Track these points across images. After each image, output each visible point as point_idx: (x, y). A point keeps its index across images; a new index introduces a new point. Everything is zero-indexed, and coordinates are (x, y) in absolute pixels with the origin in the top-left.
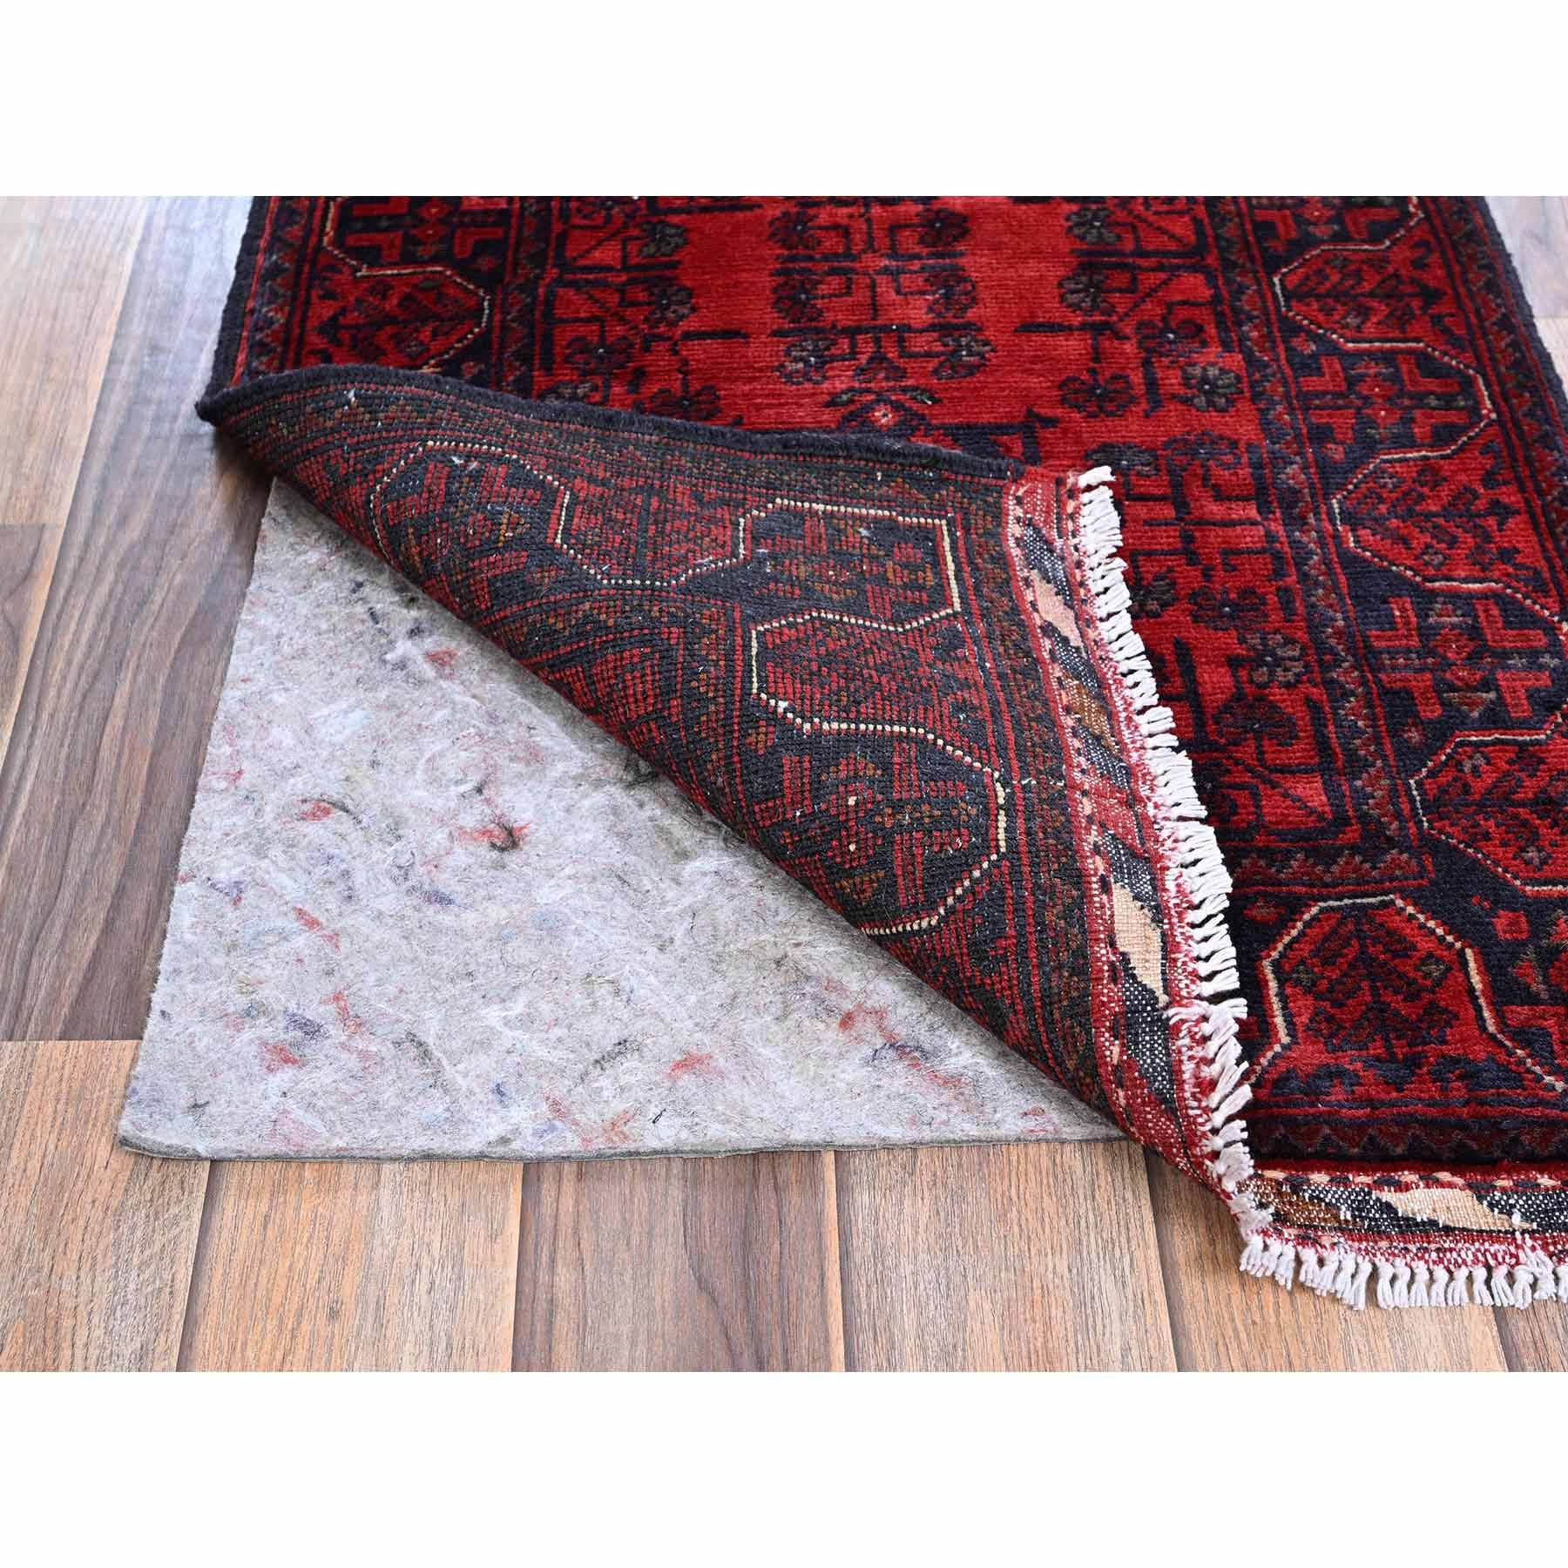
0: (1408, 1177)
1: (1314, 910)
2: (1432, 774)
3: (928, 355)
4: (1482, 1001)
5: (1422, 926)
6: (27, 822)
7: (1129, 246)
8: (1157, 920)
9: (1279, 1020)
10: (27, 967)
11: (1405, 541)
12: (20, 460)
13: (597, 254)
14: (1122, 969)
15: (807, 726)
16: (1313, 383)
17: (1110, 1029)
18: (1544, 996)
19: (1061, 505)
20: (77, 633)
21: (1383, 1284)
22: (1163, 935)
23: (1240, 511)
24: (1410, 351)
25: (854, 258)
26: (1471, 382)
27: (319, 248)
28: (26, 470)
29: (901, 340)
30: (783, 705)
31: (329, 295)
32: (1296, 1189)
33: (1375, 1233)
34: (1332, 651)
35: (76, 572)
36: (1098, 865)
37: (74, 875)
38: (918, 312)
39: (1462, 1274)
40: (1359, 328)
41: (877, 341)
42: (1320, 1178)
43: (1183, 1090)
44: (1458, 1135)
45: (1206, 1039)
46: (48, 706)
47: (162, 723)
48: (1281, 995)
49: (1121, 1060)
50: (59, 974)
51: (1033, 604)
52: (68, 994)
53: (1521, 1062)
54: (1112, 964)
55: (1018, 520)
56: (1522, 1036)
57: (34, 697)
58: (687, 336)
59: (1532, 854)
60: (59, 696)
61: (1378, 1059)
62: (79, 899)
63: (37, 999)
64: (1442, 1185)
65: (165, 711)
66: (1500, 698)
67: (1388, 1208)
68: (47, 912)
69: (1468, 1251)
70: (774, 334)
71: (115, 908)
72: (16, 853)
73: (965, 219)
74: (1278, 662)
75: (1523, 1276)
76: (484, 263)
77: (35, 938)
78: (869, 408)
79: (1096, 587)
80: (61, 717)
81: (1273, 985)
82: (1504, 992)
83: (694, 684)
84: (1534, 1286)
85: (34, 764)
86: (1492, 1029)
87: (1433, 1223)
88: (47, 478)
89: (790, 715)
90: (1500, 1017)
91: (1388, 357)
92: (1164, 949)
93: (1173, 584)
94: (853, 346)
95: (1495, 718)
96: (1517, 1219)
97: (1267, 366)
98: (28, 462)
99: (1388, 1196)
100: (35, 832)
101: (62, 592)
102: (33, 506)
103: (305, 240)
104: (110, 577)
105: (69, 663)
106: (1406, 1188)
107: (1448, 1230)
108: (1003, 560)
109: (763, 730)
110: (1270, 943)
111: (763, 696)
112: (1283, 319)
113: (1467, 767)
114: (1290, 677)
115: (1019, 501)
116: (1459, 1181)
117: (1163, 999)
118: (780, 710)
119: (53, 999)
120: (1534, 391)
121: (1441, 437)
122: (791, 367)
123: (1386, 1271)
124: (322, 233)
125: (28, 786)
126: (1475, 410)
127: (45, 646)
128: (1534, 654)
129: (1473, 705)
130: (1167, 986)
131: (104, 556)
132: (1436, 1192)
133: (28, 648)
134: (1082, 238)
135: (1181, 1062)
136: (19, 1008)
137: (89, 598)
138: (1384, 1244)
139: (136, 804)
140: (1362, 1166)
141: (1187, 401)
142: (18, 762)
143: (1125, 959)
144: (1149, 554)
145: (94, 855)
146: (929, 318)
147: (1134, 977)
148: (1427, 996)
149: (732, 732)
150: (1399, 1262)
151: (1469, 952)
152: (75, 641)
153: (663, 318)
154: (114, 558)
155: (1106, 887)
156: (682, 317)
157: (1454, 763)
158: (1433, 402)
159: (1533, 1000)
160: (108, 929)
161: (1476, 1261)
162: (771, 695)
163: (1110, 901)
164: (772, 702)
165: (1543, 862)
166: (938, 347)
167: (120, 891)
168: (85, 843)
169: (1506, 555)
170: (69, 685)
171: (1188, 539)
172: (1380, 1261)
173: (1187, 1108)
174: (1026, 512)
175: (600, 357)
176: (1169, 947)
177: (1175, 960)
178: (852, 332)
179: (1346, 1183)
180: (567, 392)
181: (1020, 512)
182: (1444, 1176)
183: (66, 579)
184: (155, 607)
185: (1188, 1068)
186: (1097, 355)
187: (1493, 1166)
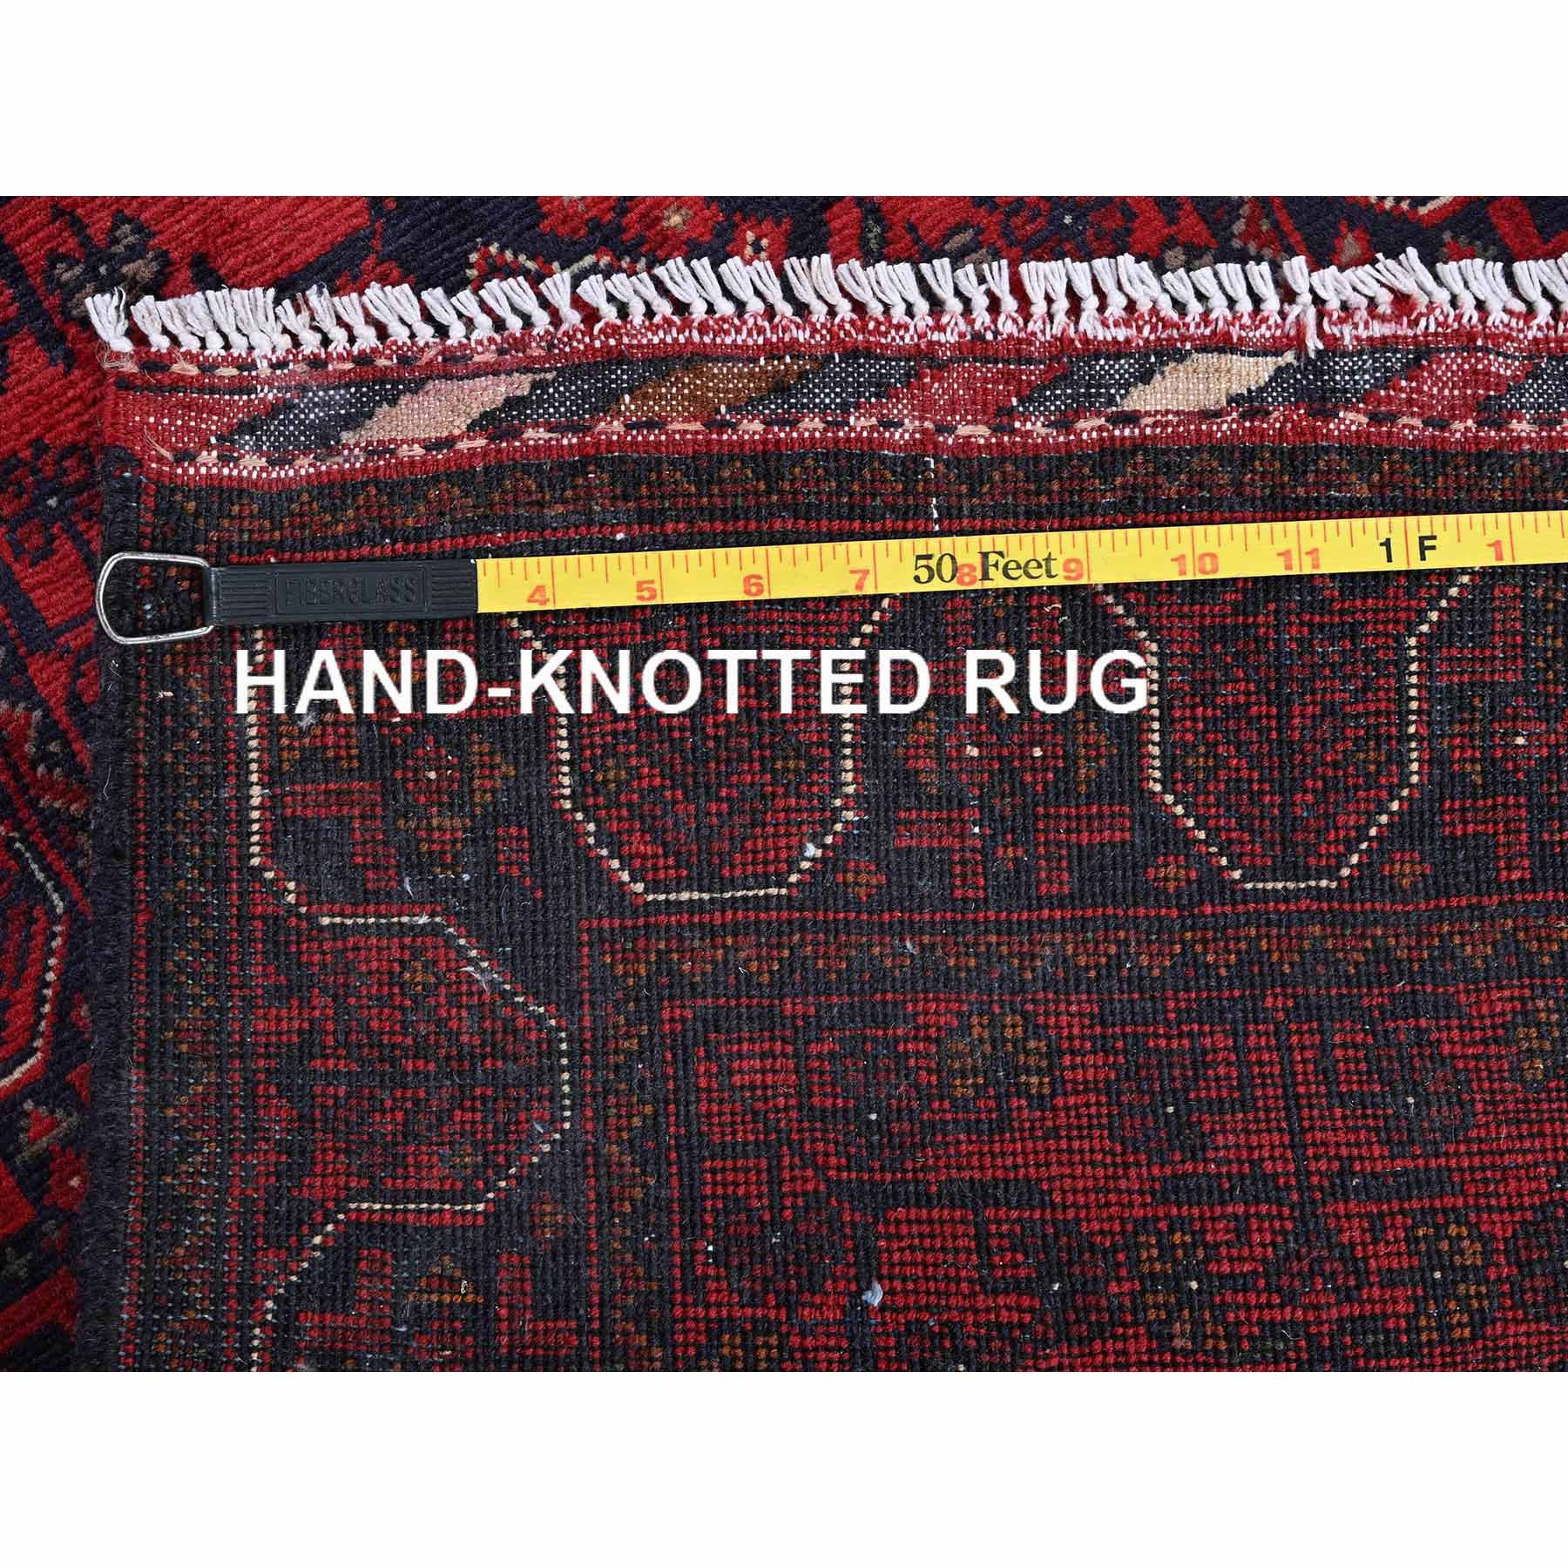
8: (1181, 357)
14: (1250, 404)
15: (850, 815)
17: (1326, 421)
19: (181, 382)
22: (1203, 349)
30: (811, 850)
36: (1088, 426)
43: (1406, 337)
45: (1344, 306)
49: (1365, 413)
51: (429, 446)
54: (1243, 416)
55: (224, 459)
79: (367, 338)
83: (766, 978)
89: (829, 840)
92: (1221, 351)
108: (333, 490)
109: (850, 877)
111: (794, 878)
115: (185, 456)
117: (1289, 357)
118: (819, 853)
130: (1272, 349)
135: (1370, 339)
143: (1234, 400)
147: (1261, 390)
149: (847, 922)
155: (1132, 418)
162: (792, 866)
163: (1148, 414)
164: (805, 865)
173: (1426, 334)
174: (208, 446)
176: (1222, 344)
177: (1240, 338)
181: (209, 458)
185: (1378, 330)
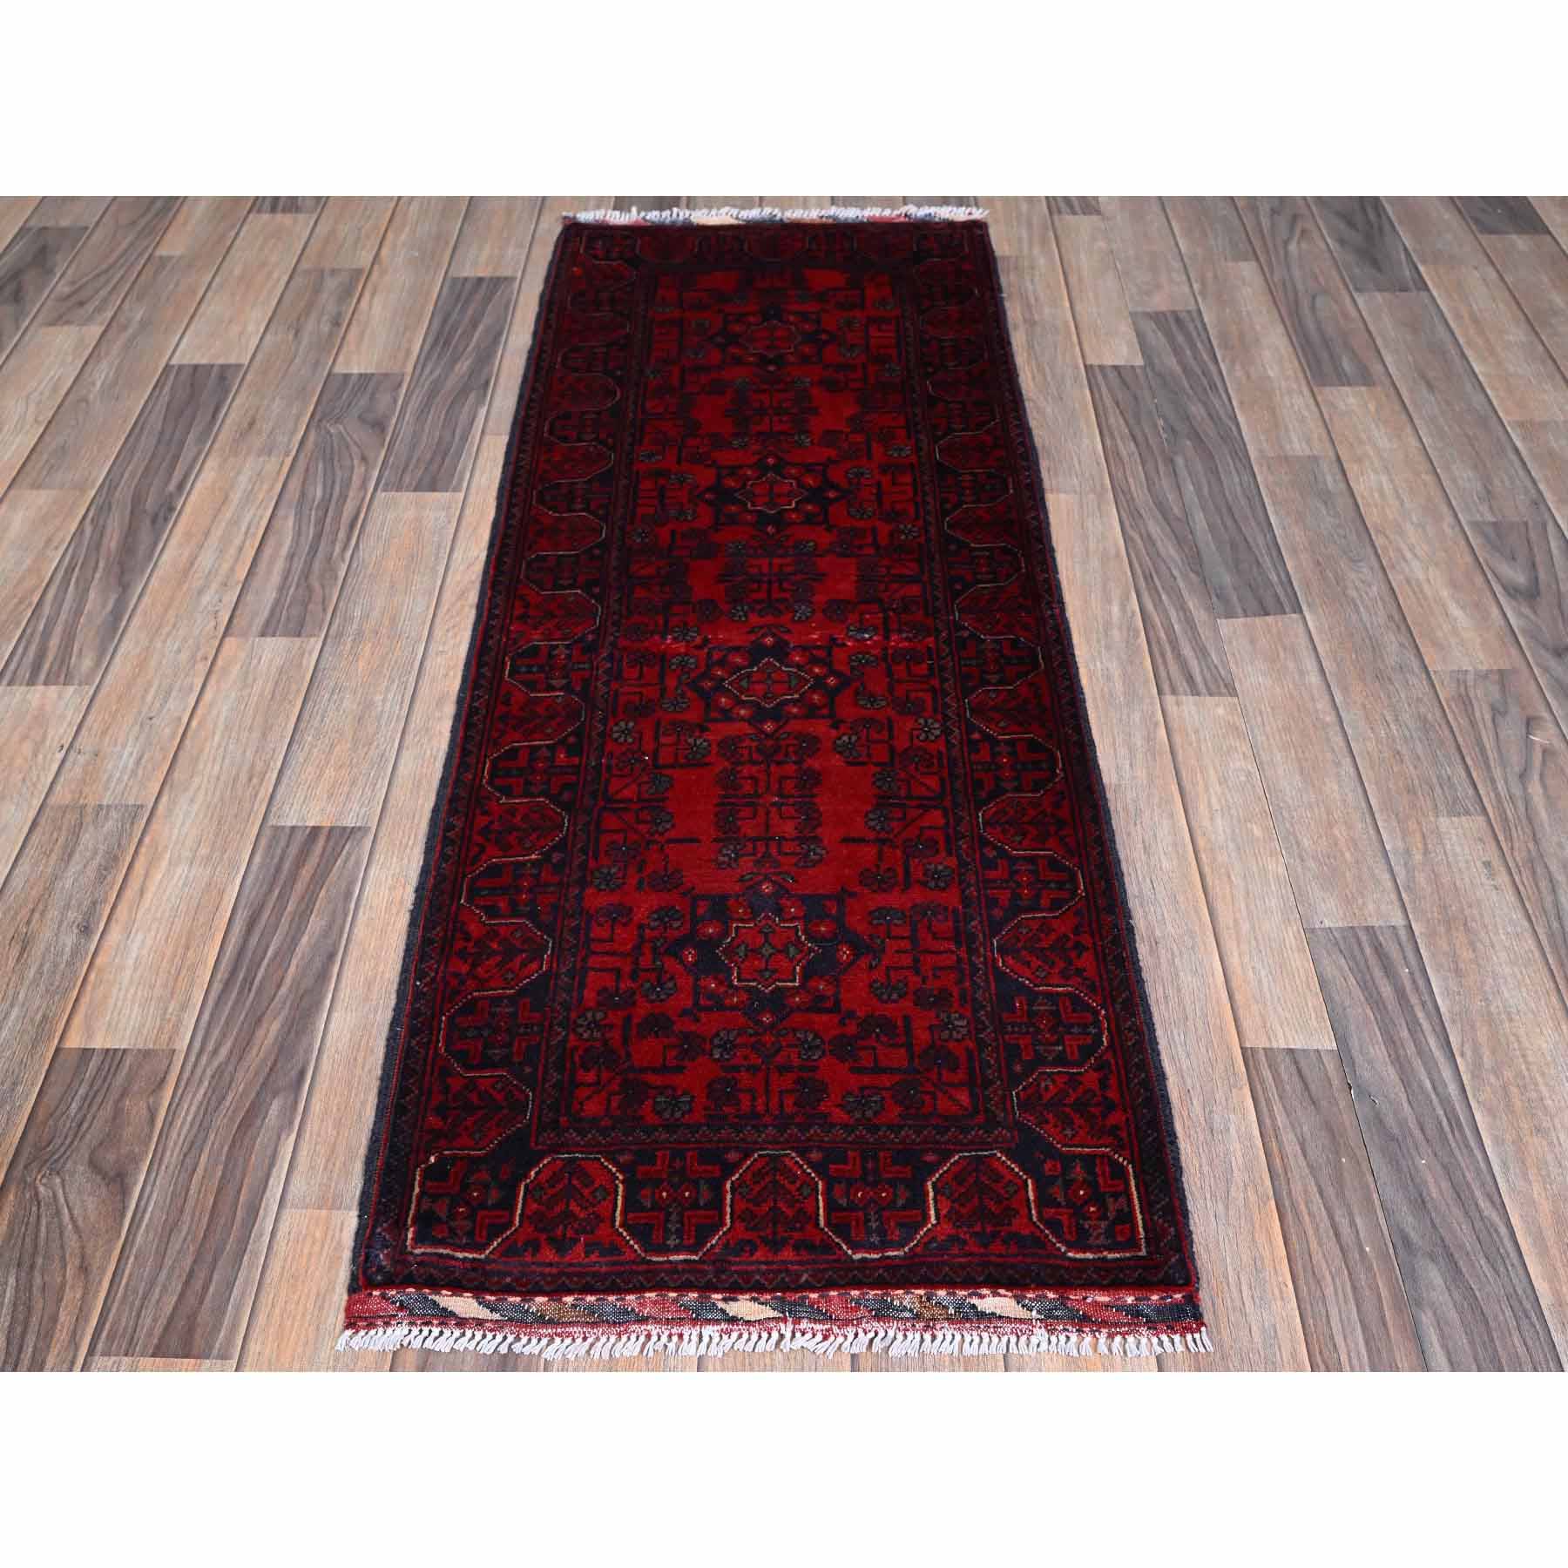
0: (985, 1291)
1: (956, 1157)
2: (1024, 1088)
3: (793, 854)
4: (1033, 1206)
5: (1008, 1167)
6: (147, 1231)
7: (903, 793)
9: (932, 1212)
10: (138, 1316)
11: (1028, 964)
12: (166, 1009)
13: (625, 791)
16: (992, 874)
18: (1064, 1203)
20: (185, 1119)
21: (966, 1345)
23: (943, 946)
24: (1044, 856)
25: (759, 796)
26: (1075, 875)
27: (481, 786)
28: (168, 1016)
29: (779, 845)
31: (485, 813)
32: (929, 1299)
33: (967, 1319)
34: (983, 1022)
35: (189, 1079)
37: (168, 1262)
38: (789, 829)
39: (1005, 1339)
40: (1020, 843)
41: (767, 845)
42: (942, 1293)
44: (1010, 1272)
46: (166, 1161)
47: (223, 1176)
48: (935, 1199)
50: (155, 1320)
52: (158, 1331)
53: (1047, 1236)
56: (1049, 1224)
57: (159, 1155)
58: (670, 841)
59: (1069, 1132)
60: (172, 1156)
61: (977, 1233)
62: (169, 1277)
63: (142, 1334)
64: (1000, 1295)
65: (226, 1166)
66: (1064, 1050)
67: (974, 1307)
68: (152, 1284)
69: (1008, 1328)
70: (715, 840)
71: (187, 1283)
72: (139, 1249)
73: (819, 774)
74: (955, 1028)
75: (1034, 1340)
76: (565, 796)
77: (145, 1297)
78: (761, 883)
80: (172, 1167)
81: (931, 1194)
82: (1044, 1201)
84: (1038, 1346)
85: (155, 1196)
86: (1035, 1219)
87: (993, 1314)
88: (180, 1021)
90: (1039, 1213)
91: (1032, 860)
93: (906, 985)
94: (755, 848)
95: (1061, 1060)
96: (1034, 1313)
97: (969, 864)
98: (170, 1010)
99: (975, 1301)
100: (151, 1236)
101: (180, 1091)
102: (170, 1038)
103: (474, 779)
104: (206, 1083)
105: (179, 1135)
106: (982, 1297)
107: (1000, 1317)
110: (932, 1173)
112: (980, 836)
113: (1043, 1085)
114: (960, 1037)
116: (1010, 1294)
119: (150, 1334)
120: (1107, 881)
121: (1055, 905)
122: (721, 859)
123: (968, 1338)
124: (483, 777)
125: (150, 1209)
126: (1074, 892)
127: (169, 1124)
128: (1086, 1026)
129: (1049, 1052)
131: (204, 1071)
132: (997, 1299)
133: (159, 1124)
134: (879, 787)
136: (132, 1338)
137: (194, 1096)
138: (968, 1325)
139: (205, 1220)
140: (964, 1286)
141: (925, 884)
142: (146, 1195)
144: (896, 969)
145: (179, 1252)
146: (794, 833)
148: (1006, 1202)
150: (975, 1333)
151: (1029, 1181)
152: (183, 1123)
153: (657, 831)
154: (209, 1073)
156: (667, 830)
157: (1037, 1082)
158: (1053, 885)
159: (1059, 1205)
160: (182, 1295)
161: (1012, 1333)
165: (1073, 1136)
166: (798, 850)
167: (192, 1272)
168: (176, 1243)
169: (1079, 972)
170: (178, 1149)
171: (916, 961)
172: (965, 1333)
175: (624, 853)
178: (754, 840)
179: (954, 1294)
180: (605, 871)
182: (1002, 1291)
183: (183, 1084)
184: (227, 1104)
186: (880, 855)
187: (1026, 1288)
